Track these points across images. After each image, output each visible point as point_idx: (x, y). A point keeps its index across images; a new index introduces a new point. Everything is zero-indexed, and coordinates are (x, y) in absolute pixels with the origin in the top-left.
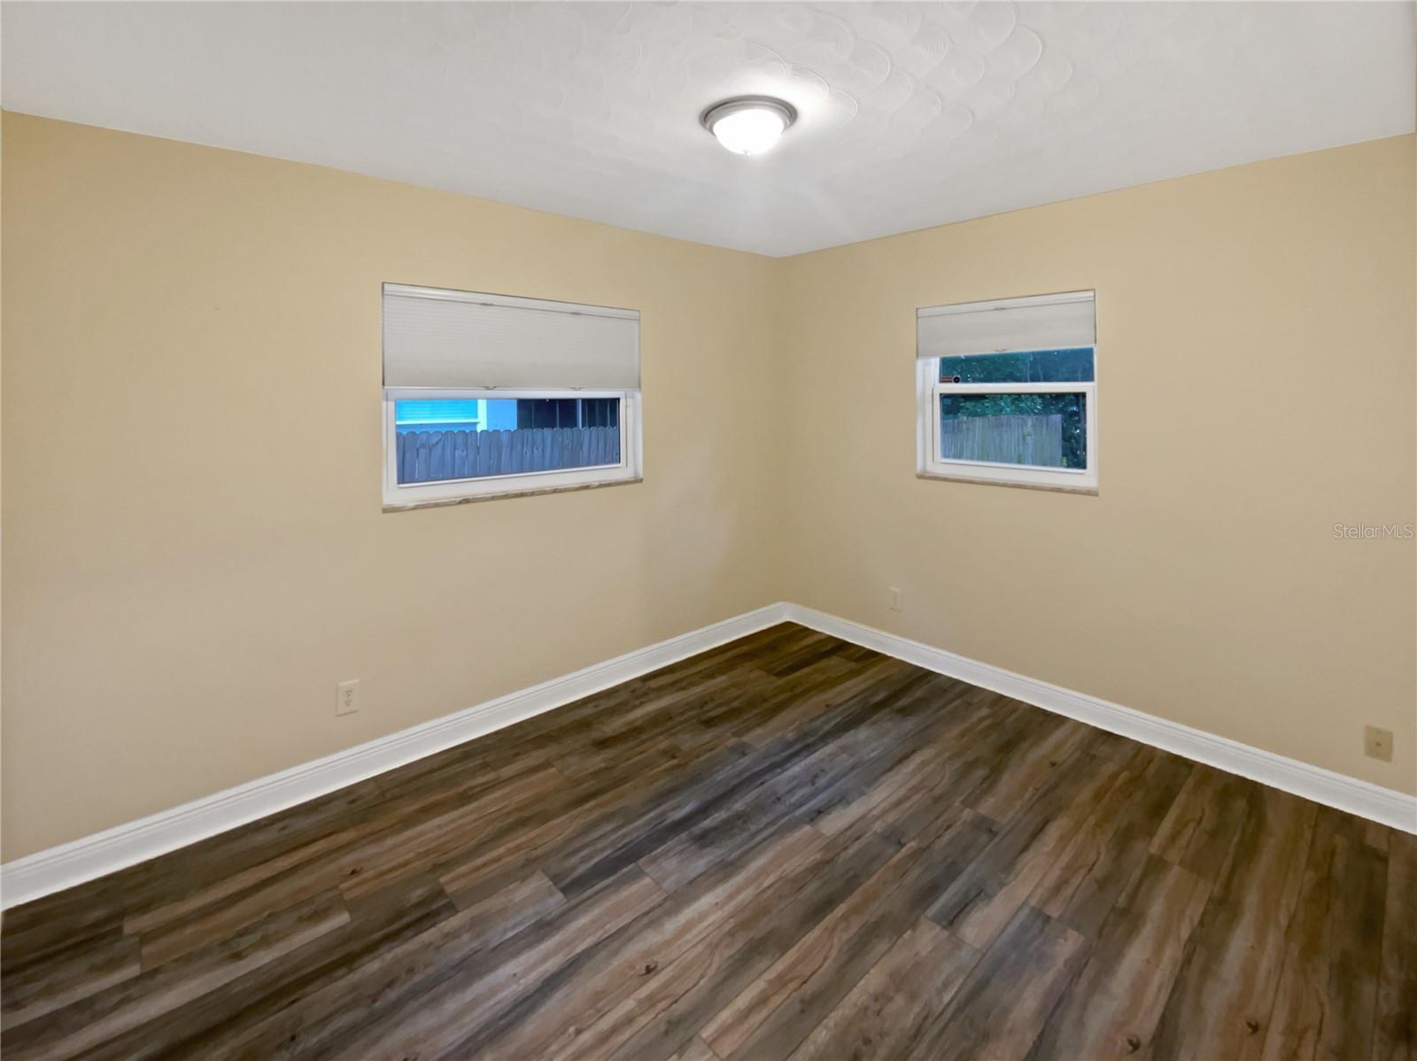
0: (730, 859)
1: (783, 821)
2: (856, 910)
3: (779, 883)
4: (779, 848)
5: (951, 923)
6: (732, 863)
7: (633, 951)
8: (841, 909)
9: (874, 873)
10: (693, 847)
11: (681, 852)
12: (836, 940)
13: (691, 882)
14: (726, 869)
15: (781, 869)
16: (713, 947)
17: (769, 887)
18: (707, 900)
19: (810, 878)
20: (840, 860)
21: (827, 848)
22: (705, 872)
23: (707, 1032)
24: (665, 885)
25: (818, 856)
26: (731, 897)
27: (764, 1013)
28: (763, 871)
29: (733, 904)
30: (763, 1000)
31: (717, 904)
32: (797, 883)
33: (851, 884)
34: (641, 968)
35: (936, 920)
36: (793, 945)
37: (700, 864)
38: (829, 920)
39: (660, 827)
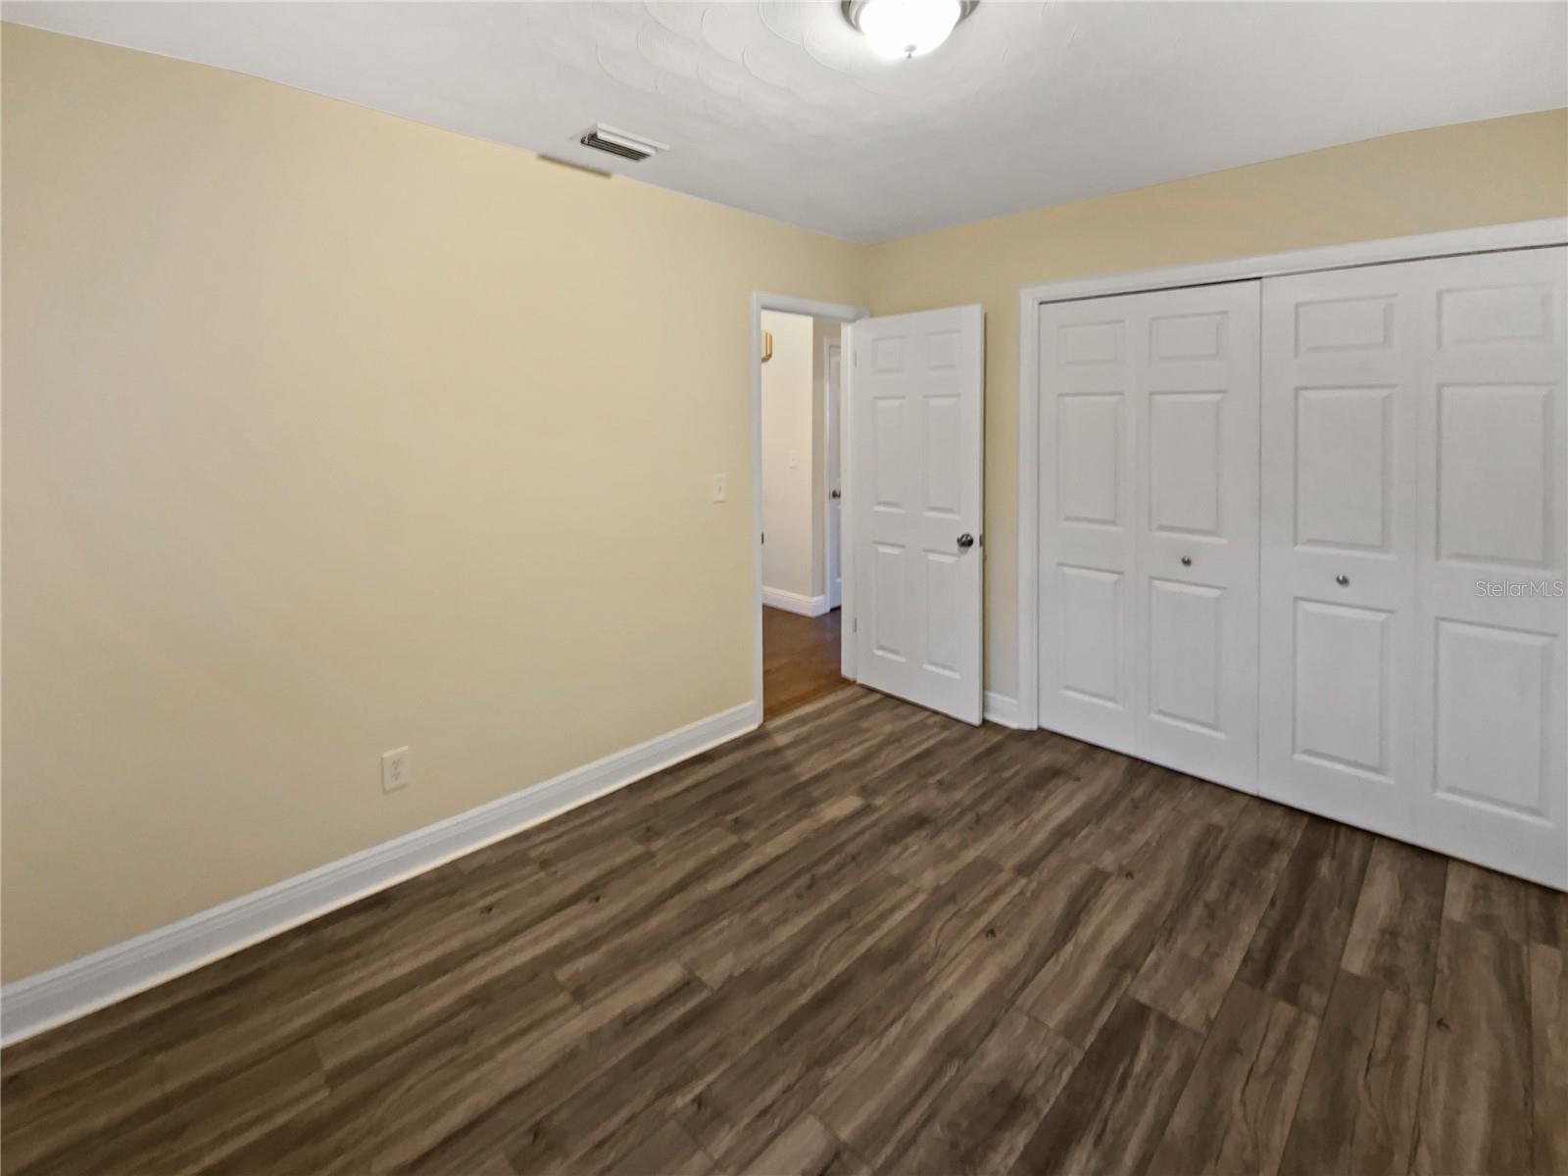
0: (956, 1063)
1: (888, 1150)
2: (790, 995)
3: (881, 1028)
4: (889, 1086)
5: (687, 983)
6: (951, 1056)
7: (1015, 949)
8: (805, 998)
9: (754, 1048)
10: (1018, 1083)
11: (1033, 1073)
12: (816, 963)
13: (993, 1026)
14: (956, 1047)
15: (883, 1046)
16: (938, 954)
17: (893, 1022)
18: (964, 1002)
19: (841, 1039)
20: (799, 1066)
21: (815, 1090)
22: (982, 1040)
23: (921, 898)
24: (1024, 1020)
25: (830, 1074)
26: (938, 1006)
27: (881, 908)
28: (905, 1044)
29: (933, 996)
30: (884, 916)
31: (951, 998)
32: (860, 1030)
33: (787, 1032)
34: (1000, 935)
35: (702, 985)
36: (858, 959)
37: (994, 1052)
38: (821, 985)
39: (1095, 1128)
